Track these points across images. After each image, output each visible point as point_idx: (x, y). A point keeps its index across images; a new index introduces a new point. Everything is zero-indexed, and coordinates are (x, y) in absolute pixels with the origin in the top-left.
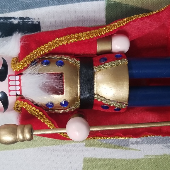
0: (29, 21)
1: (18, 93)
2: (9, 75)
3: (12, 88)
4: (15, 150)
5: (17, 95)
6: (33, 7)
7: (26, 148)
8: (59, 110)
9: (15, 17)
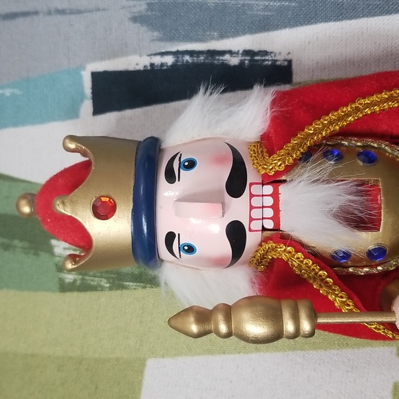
0: (267, 58)
1: (269, 224)
2: (251, 184)
3: (256, 213)
4: (227, 355)
5: (264, 229)
6: (277, 27)
7: (253, 352)
8: (357, 267)
9: (235, 49)
